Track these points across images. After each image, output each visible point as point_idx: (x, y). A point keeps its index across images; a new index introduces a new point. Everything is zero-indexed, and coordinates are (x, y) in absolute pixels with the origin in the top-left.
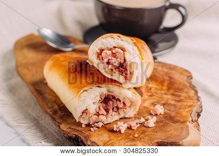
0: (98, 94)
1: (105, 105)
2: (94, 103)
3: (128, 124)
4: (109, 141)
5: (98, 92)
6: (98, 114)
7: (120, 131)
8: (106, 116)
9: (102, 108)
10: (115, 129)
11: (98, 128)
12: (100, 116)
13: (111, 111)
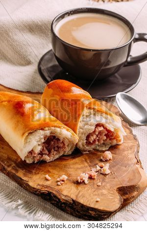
0: (42, 137)
1: (47, 146)
2: (39, 145)
3: (88, 173)
4: (79, 193)
5: (42, 135)
6: (41, 154)
7: (84, 181)
8: (49, 155)
9: (45, 148)
10: (79, 181)
11: (63, 181)
12: (44, 155)
13: (53, 150)
